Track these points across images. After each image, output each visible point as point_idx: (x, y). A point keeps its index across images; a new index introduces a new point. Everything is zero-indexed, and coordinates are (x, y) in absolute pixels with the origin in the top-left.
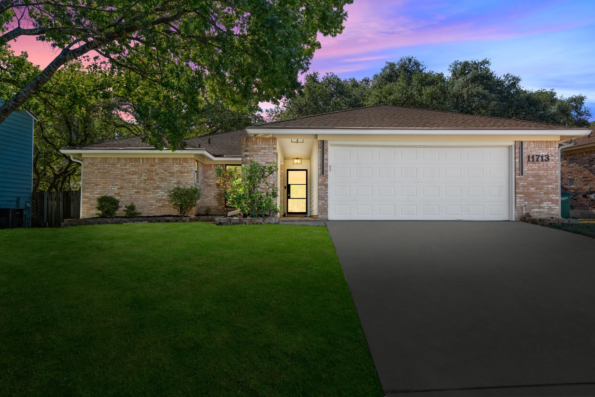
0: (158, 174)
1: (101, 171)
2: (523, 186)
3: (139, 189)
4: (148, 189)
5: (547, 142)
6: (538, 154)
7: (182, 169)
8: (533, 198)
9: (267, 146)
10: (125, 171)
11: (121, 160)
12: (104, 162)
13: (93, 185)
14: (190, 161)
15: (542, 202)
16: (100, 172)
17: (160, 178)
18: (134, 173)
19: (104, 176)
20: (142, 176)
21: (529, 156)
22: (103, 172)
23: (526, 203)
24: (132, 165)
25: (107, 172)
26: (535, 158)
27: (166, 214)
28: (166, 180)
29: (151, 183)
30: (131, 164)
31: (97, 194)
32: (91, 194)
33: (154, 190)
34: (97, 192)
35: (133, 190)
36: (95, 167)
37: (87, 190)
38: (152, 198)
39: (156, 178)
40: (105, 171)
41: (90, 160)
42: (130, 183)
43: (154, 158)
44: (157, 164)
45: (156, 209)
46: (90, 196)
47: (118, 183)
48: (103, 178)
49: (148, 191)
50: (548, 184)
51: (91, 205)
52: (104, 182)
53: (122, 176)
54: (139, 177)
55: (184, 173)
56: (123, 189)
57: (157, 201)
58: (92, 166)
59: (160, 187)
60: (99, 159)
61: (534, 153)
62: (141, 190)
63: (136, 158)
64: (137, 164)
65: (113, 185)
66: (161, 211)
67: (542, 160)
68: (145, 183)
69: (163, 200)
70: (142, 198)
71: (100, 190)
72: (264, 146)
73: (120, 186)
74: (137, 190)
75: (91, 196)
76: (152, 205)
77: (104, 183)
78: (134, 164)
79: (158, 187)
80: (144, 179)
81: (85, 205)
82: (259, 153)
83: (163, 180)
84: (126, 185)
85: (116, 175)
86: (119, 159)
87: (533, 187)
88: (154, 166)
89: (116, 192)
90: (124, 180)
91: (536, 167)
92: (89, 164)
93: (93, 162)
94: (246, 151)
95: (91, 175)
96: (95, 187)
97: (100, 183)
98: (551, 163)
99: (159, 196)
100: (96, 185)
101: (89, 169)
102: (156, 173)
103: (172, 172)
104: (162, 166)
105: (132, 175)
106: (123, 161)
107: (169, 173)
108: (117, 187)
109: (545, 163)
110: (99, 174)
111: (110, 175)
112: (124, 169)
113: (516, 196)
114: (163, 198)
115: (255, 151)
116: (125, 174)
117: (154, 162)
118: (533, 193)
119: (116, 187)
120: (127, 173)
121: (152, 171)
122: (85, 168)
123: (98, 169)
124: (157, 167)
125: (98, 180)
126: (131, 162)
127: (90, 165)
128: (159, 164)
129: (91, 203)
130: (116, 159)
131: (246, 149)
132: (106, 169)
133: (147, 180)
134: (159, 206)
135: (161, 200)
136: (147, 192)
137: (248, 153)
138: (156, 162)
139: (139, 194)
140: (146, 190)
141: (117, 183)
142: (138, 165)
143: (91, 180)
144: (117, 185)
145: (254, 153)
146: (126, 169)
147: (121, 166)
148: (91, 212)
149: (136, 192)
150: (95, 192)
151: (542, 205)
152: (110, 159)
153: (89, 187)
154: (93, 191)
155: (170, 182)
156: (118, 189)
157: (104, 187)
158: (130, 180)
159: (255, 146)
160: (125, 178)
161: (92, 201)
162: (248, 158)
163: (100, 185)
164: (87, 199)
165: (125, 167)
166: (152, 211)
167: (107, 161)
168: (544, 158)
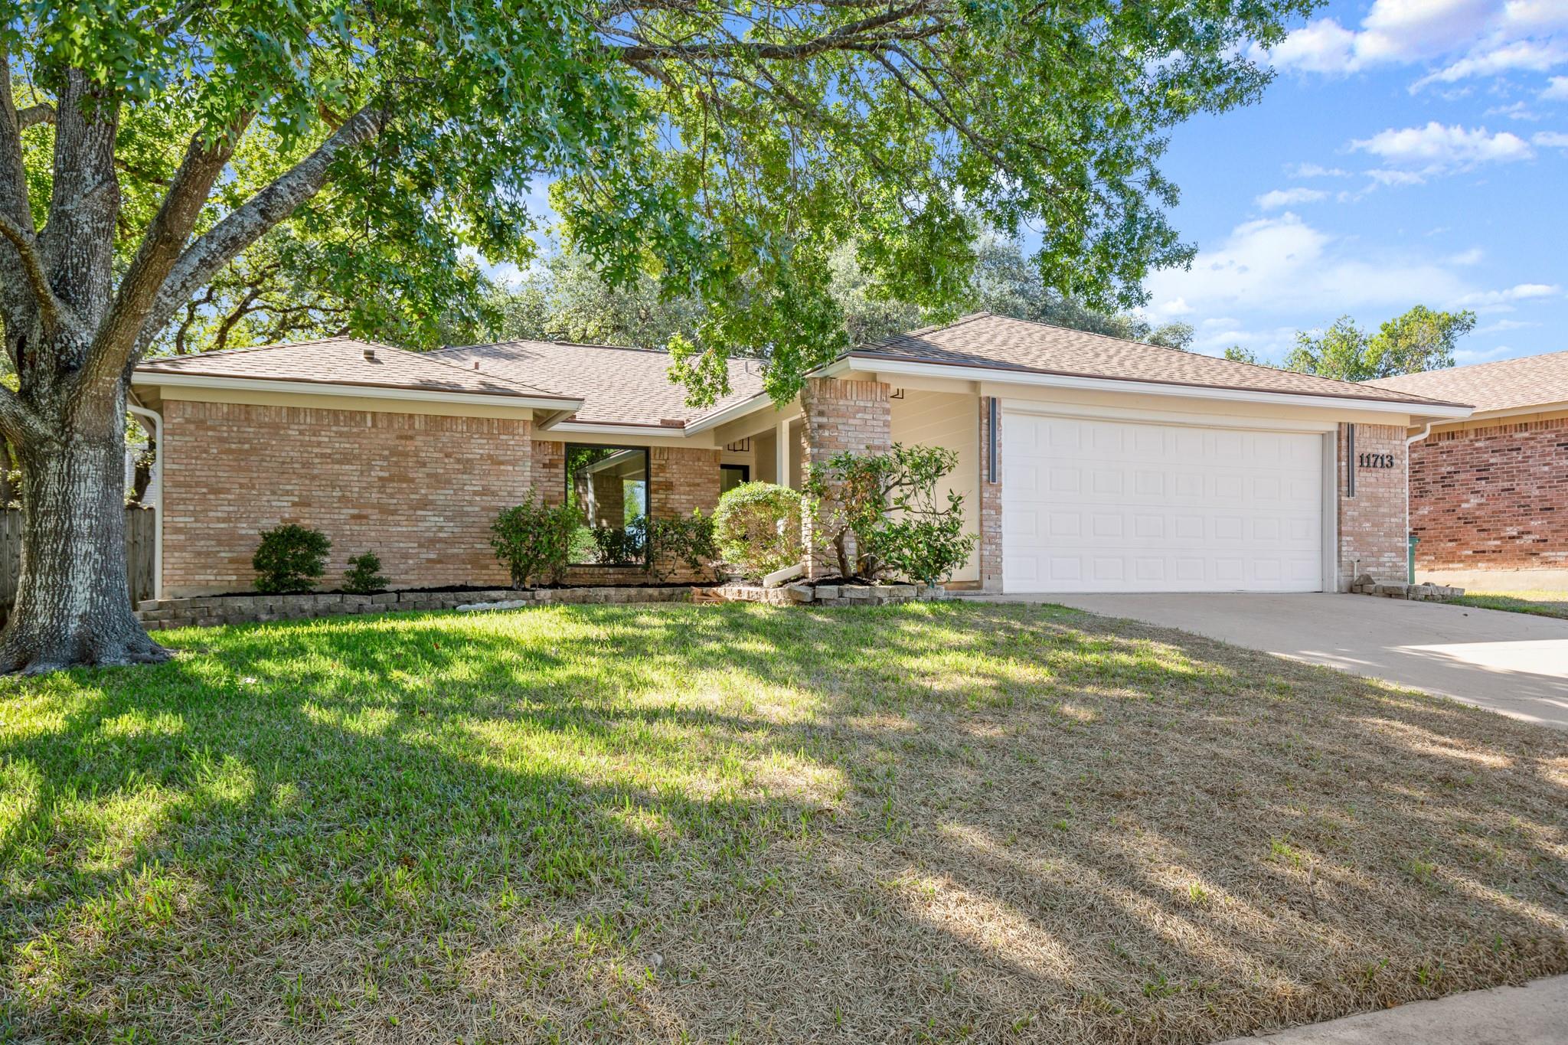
0: (424, 465)
1: (234, 446)
2: (1353, 519)
3: (365, 506)
4: (392, 507)
5: (1390, 427)
6: (1375, 452)
7: (498, 452)
8: (1369, 544)
9: (870, 404)
10: (316, 450)
11: (302, 415)
12: (243, 417)
13: (204, 490)
14: (521, 431)
15: (1381, 552)
16: (230, 451)
17: (428, 475)
18: (346, 458)
19: (243, 464)
20: (371, 468)
21: (1361, 457)
22: (241, 451)
23: (1357, 554)
24: (341, 434)
25: (253, 450)
26: (1372, 460)
27: (451, 583)
28: (449, 482)
29: (400, 491)
30: (334, 428)
31: (219, 520)
32: (196, 521)
33: (411, 512)
34: (220, 514)
35: (345, 511)
36: (210, 433)
37: (181, 507)
38: (408, 536)
39: (419, 475)
40: (247, 446)
41: (189, 410)
42: (334, 487)
43: (411, 416)
44: (419, 433)
45: (419, 568)
46: (194, 525)
47: (294, 486)
48: (240, 469)
49: (394, 512)
50: (1391, 516)
51: (199, 554)
52: (242, 481)
53: (306, 465)
54: (362, 472)
55: (502, 463)
56: (309, 505)
57: (420, 546)
58: (197, 428)
59: (432, 502)
60: (225, 409)
61: (1369, 451)
62: (370, 511)
63: (351, 412)
64: (355, 430)
65: (274, 493)
66: (434, 576)
67: (1382, 466)
68: (382, 489)
69: (440, 540)
70: (373, 534)
71: (231, 509)
72: (862, 404)
73: (300, 496)
74: (355, 512)
75: (199, 525)
76: (406, 556)
77: (241, 486)
78: (346, 429)
79: (424, 504)
80: (381, 479)
81: (176, 554)
82: (851, 421)
83: (438, 481)
84: (321, 493)
85: (283, 463)
86: (293, 411)
87: (1368, 521)
88: (411, 438)
89: (287, 516)
90: (314, 478)
91: (1373, 480)
92: (188, 421)
93: (201, 416)
94: (821, 414)
95: (196, 458)
96: (212, 497)
97: (228, 486)
98: (1394, 471)
99: (428, 529)
100: (216, 491)
101: (187, 439)
102: (418, 462)
103: (468, 460)
104: (437, 440)
105: (340, 462)
106: (308, 420)
107: (458, 461)
108: (291, 498)
109: (1387, 470)
110: (224, 457)
111: (263, 460)
112: (310, 444)
113: (1340, 541)
114: (441, 535)
115: (843, 416)
116: (317, 461)
117: (412, 426)
118: (1368, 534)
119: (286, 498)
120: (323, 456)
121: (405, 455)
122: (172, 435)
123: (222, 440)
124: (419, 441)
125: (220, 474)
126: (337, 424)
127: (192, 427)
128: (426, 433)
129: (199, 549)
130: (284, 411)
131: (821, 408)
132: (248, 441)
133: (391, 479)
134: (429, 561)
135: (432, 542)
136: (390, 518)
137: (824, 420)
138: (417, 426)
139: (364, 521)
140: (384, 509)
141: (289, 487)
142: (358, 435)
143: (198, 473)
144: (288, 493)
145: (840, 420)
146: (319, 444)
147: (301, 433)
148: (197, 577)
149: (354, 517)
150: (211, 514)
151: (1382, 559)
152: (261, 410)
153: (189, 496)
154: (206, 511)
155: (462, 489)
156: (294, 504)
157: (241, 497)
158: (333, 477)
159: (841, 402)
160: (316, 472)
161: (202, 543)
162: (827, 434)
163: (228, 491)
164: (182, 537)
165: (314, 439)
166: (406, 573)
167: (254, 417)
168: (1386, 461)
